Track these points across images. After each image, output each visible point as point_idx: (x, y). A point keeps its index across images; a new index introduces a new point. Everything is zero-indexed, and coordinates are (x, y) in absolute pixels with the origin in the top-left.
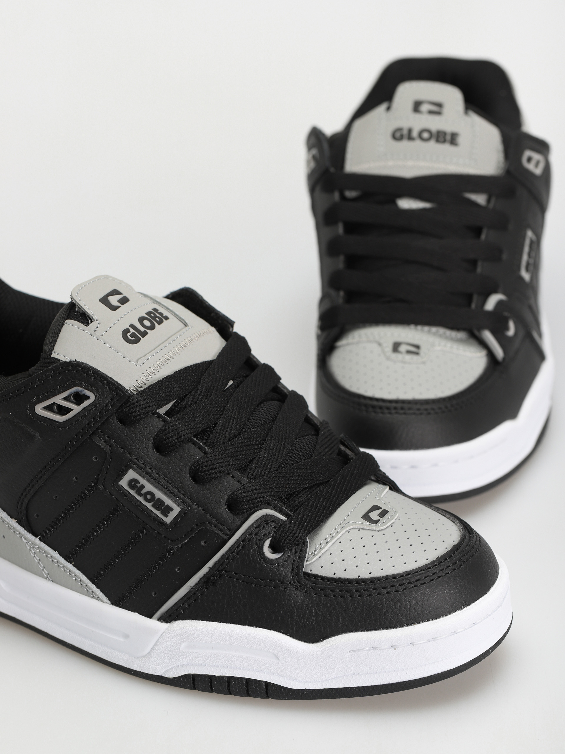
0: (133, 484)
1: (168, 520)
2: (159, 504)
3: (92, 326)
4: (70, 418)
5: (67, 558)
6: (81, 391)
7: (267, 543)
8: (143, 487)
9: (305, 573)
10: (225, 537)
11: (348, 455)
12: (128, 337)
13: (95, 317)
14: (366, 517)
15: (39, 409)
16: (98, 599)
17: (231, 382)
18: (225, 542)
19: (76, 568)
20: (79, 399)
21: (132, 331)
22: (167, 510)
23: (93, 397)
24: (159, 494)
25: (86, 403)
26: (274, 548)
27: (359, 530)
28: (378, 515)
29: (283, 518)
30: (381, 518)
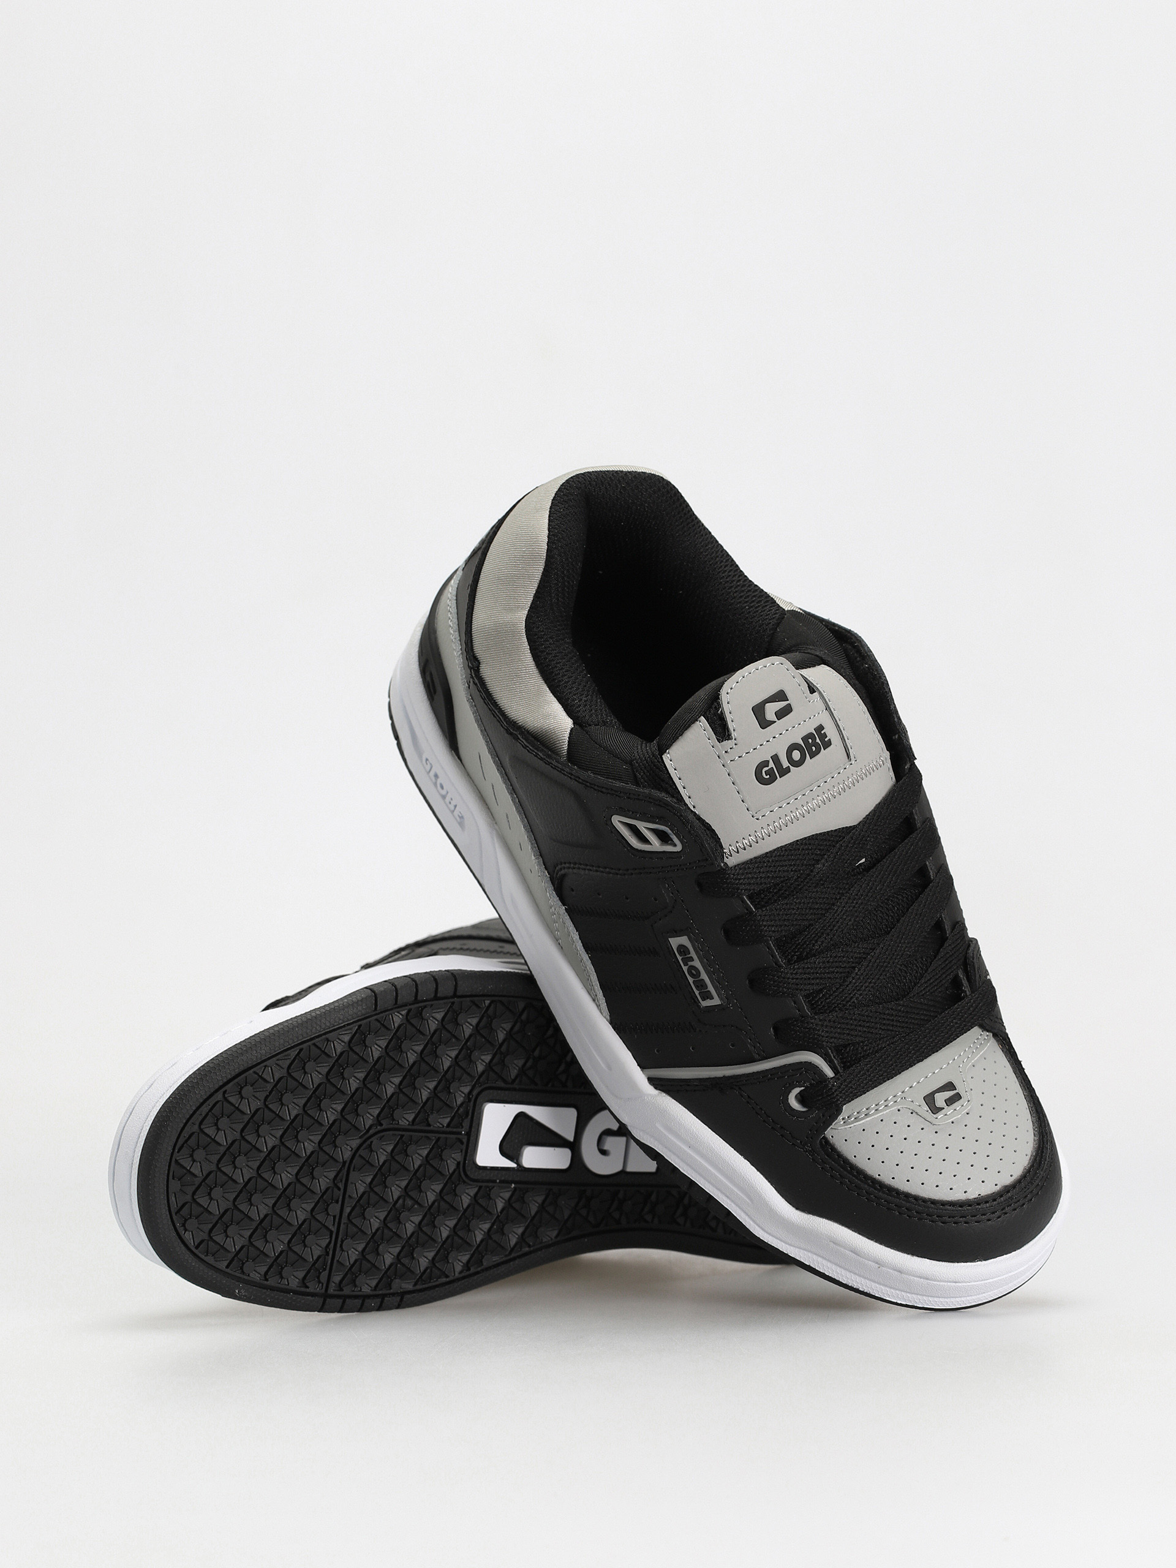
0: (683, 949)
1: (705, 1004)
2: (701, 985)
3: (727, 744)
4: (646, 850)
5: (587, 948)
6: (670, 834)
7: (797, 1091)
8: (692, 959)
9: (825, 1138)
10: (757, 1056)
11: (963, 985)
12: (762, 773)
13: (733, 735)
14: (930, 1099)
15: (617, 820)
16: (598, 1006)
17: (863, 860)
18: (752, 1060)
19: (590, 961)
20: (664, 838)
21: (771, 765)
22: (707, 996)
23: (679, 848)
24: (704, 976)
25: (669, 848)
26: (801, 1098)
27: (912, 1113)
28: (945, 1101)
29: (830, 1073)
30: (947, 1105)
